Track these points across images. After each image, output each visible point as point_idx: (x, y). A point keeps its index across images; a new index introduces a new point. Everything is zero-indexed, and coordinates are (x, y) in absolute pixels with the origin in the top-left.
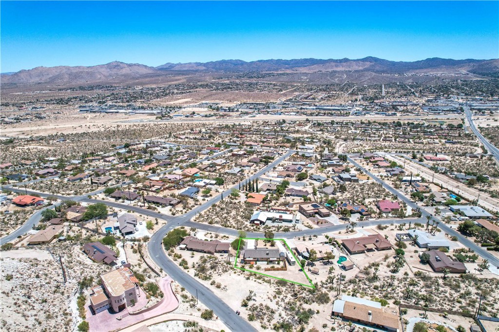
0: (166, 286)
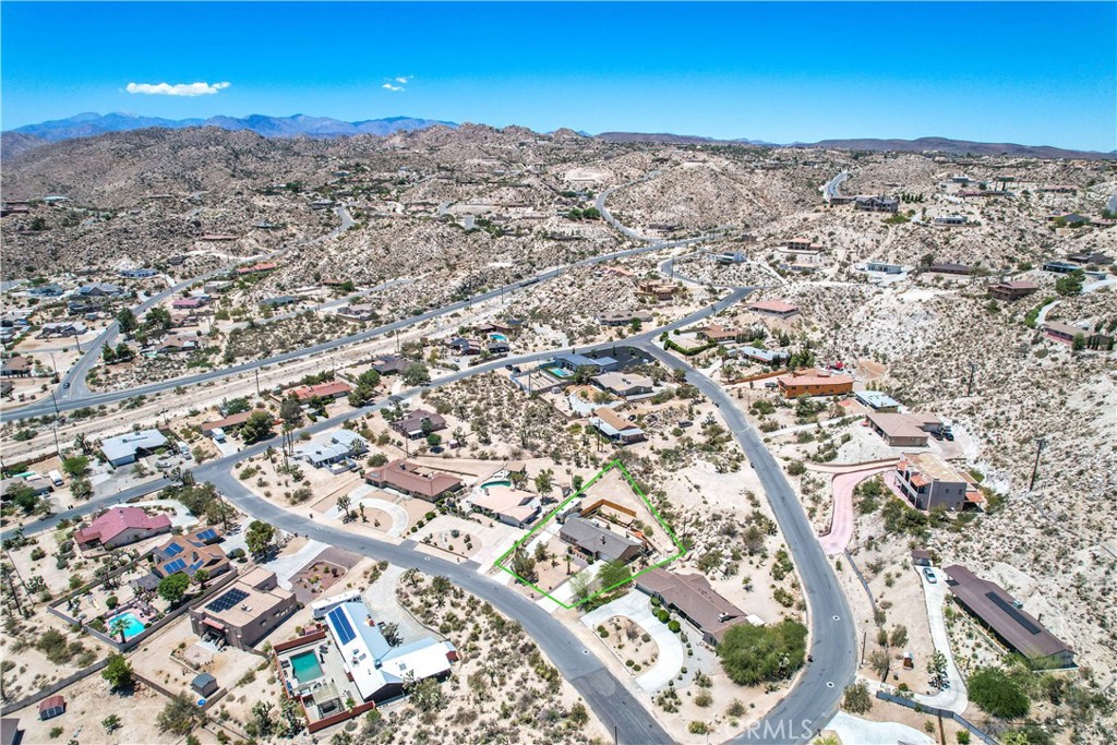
0: (840, 529)
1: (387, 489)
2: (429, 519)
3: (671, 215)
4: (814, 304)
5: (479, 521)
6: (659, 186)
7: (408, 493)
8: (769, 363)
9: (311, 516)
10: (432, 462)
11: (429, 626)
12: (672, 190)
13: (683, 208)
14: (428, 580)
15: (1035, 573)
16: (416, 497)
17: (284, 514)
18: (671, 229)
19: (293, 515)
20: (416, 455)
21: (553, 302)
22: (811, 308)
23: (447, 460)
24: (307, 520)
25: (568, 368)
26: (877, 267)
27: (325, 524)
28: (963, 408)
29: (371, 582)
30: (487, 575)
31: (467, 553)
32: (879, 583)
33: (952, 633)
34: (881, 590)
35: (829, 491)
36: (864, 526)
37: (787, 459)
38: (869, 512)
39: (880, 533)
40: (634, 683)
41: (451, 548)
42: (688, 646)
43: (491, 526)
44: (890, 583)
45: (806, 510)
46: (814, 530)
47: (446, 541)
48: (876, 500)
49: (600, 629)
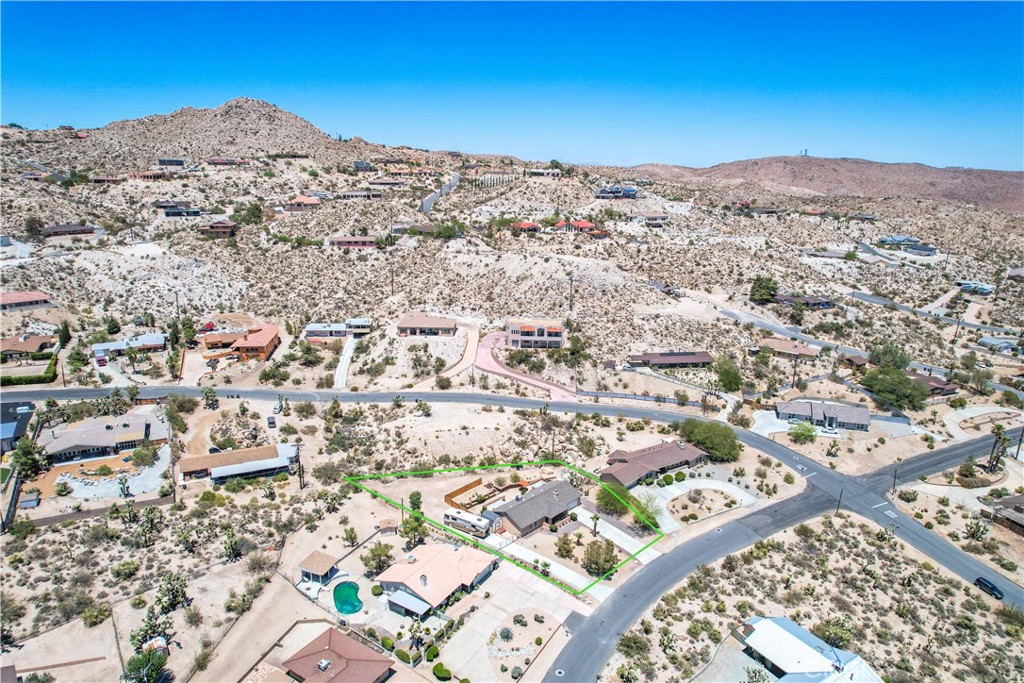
5: (471, 609)
8: (164, 347)
31: (550, 624)
32: (620, 390)
33: (683, 381)
34: (627, 391)
35: (496, 377)
36: (555, 376)
37: (410, 386)
38: (543, 368)
39: (572, 372)
40: (748, 506)
41: (539, 642)
42: (700, 475)
43: (487, 596)
44: (625, 386)
45: (512, 396)
46: (541, 399)
47: (517, 650)
48: (533, 359)
49: (685, 519)
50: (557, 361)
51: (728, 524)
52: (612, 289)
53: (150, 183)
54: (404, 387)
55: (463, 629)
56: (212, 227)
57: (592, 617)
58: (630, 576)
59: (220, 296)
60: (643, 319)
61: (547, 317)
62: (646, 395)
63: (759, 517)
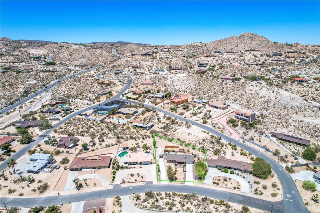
0: (233, 133)
1: (83, 170)
2: (115, 174)
3: (81, 62)
4: (155, 81)
5: (135, 168)
6: (68, 54)
7: (94, 168)
8: (161, 98)
9: (59, 194)
10: (89, 154)
11: (163, 210)
12: (74, 55)
13: (83, 60)
14: (143, 195)
15: (285, 128)
16: (100, 168)
17: (42, 199)
18: (83, 66)
19: (48, 197)
20: (79, 154)
21: (69, 91)
22: (155, 82)
23: (94, 152)
24: (59, 197)
25: (103, 110)
26: (159, 70)
27: (70, 194)
28: (224, 98)
29: (121, 206)
30: (159, 184)
31: (143, 180)
32: (257, 142)
33: (286, 147)
34: (259, 144)
35: (220, 125)
36: (238, 130)
37: (198, 120)
38: (237, 127)
39: (245, 131)
40: (242, 192)
41: (136, 181)
42: (241, 176)
43: (141, 167)
44: (260, 141)
45: (219, 131)
46: (227, 135)
47: (131, 179)
48: (236, 123)
49: (214, 183)
50: (243, 126)
51: (225, 192)
52: (289, 107)
53: (205, 58)
54: (196, 120)
55: (129, 169)
56: (199, 71)
57: (154, 185)
58: (177, 184)
59: (186, 89)
60: (294, 121)
61: (258, 112)
62: (264, 147)
63: (240, 196)
